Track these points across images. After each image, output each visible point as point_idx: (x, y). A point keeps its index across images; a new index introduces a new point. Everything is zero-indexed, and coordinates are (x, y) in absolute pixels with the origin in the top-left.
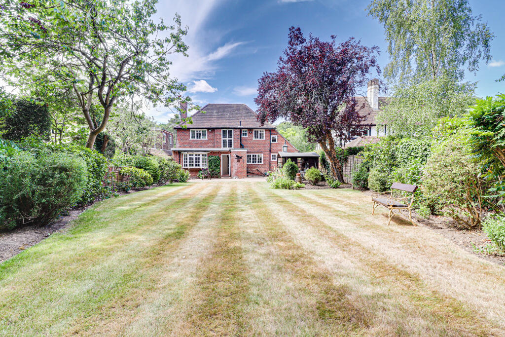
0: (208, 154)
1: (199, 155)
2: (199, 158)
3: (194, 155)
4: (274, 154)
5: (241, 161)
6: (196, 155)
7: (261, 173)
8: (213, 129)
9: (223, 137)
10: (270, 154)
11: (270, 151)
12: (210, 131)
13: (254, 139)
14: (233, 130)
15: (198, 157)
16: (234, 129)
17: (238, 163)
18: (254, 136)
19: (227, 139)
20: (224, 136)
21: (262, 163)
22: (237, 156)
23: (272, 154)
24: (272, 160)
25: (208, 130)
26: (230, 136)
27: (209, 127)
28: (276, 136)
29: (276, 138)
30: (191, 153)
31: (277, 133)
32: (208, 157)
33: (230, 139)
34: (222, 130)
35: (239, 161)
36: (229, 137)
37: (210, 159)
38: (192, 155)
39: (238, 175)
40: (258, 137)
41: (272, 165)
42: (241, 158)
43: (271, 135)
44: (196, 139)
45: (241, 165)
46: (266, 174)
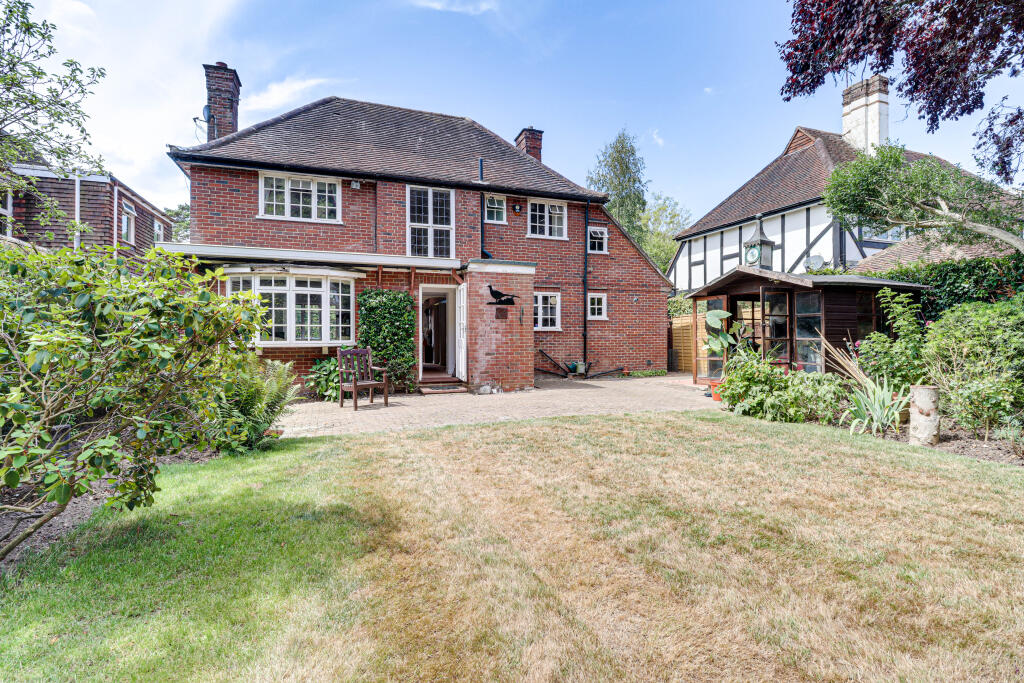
0: (358, 281)
1: (317, 284)
2: (316, 300)
3: (291, 282)
4: (596, 295)
5: (513, 313)
6: (301, 283)
7: (556, 365)
8: (369, 182)
9: (413, 219)
10: (585, 295)
11: (585, 282)
12: (356, 186)
13: (529, 235)
14: (452, 192)
15: (309, 291)
16: (460, 186)
17: (498, 323)
18: (529, 224)
19: (431, 227)
20: (419, 213)
21: (558, 327)
22: (495, 294)
23: (590, 295)
24: (590, 317)
25: (346, 185)
26: (442, 216)
27: (350, 166)
28: (605, 230)
29: (606, 236)
30: (271, 272)
31: (608, 220)
32: (360, 292)
33: (440, 227)
34: (408, 188)
35: (501, 315)
36: (435, 221)
37: (373, 302)
38: (282, 283)
39: (503, 377)
40: (542, 231)
41: (591, 333)
42: (510, 302)
43: (587, 224)
44: (287, 216)
45: (508, 332)
46: (574, 369)
